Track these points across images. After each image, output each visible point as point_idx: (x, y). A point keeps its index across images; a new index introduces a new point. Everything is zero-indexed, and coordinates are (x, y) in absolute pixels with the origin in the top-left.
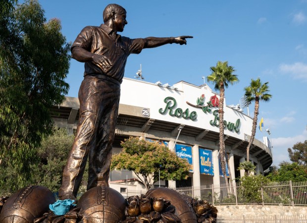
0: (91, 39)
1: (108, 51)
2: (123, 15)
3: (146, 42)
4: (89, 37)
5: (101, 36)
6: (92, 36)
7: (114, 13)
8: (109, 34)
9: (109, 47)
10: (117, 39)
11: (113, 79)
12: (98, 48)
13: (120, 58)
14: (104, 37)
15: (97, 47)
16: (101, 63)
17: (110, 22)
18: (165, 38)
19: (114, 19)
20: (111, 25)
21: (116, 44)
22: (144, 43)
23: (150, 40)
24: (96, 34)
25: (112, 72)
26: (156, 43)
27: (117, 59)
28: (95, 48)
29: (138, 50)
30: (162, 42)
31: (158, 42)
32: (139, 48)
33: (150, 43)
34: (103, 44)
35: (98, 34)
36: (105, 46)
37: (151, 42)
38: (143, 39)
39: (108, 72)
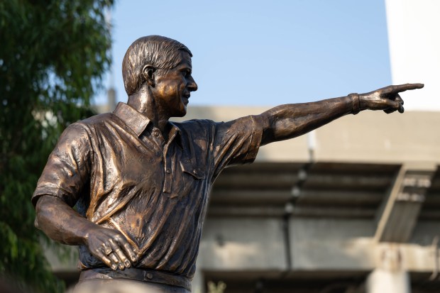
0: (89, 162)
1: (138, 193)
2: (182, 67)
3: (266, 125)
4: (80, 159)
5: (115, 150)
6: (89, 155)
7: (152, 70)
8: (141, 137)
9: (140, 179)
10: (166, 147)
11: (160, 274)
12: (108, 189)
13: (179, 203)
14: (124, 152)
15: (104, 187)
16: (108, 256)
17: (144, 98)
18: (332, 100)
19: (154, 86)
20: (147, 105)
21: (162, 162)
22: (260, 130)
23: (281, 116)
24: (101, 146)
25: (155, 256)
26: (302, 122)
27: (168, 212)
28: (100, 190)
29: (243, 155)
30: (320, 116)
31: (310, 119)
32: (245, 149)
33: (281, 126)
34: (123, 174)
35: (107, 145)
36: (127, 182)
37: (287, 121)
38: (257, 118)
39: (143, 257)
